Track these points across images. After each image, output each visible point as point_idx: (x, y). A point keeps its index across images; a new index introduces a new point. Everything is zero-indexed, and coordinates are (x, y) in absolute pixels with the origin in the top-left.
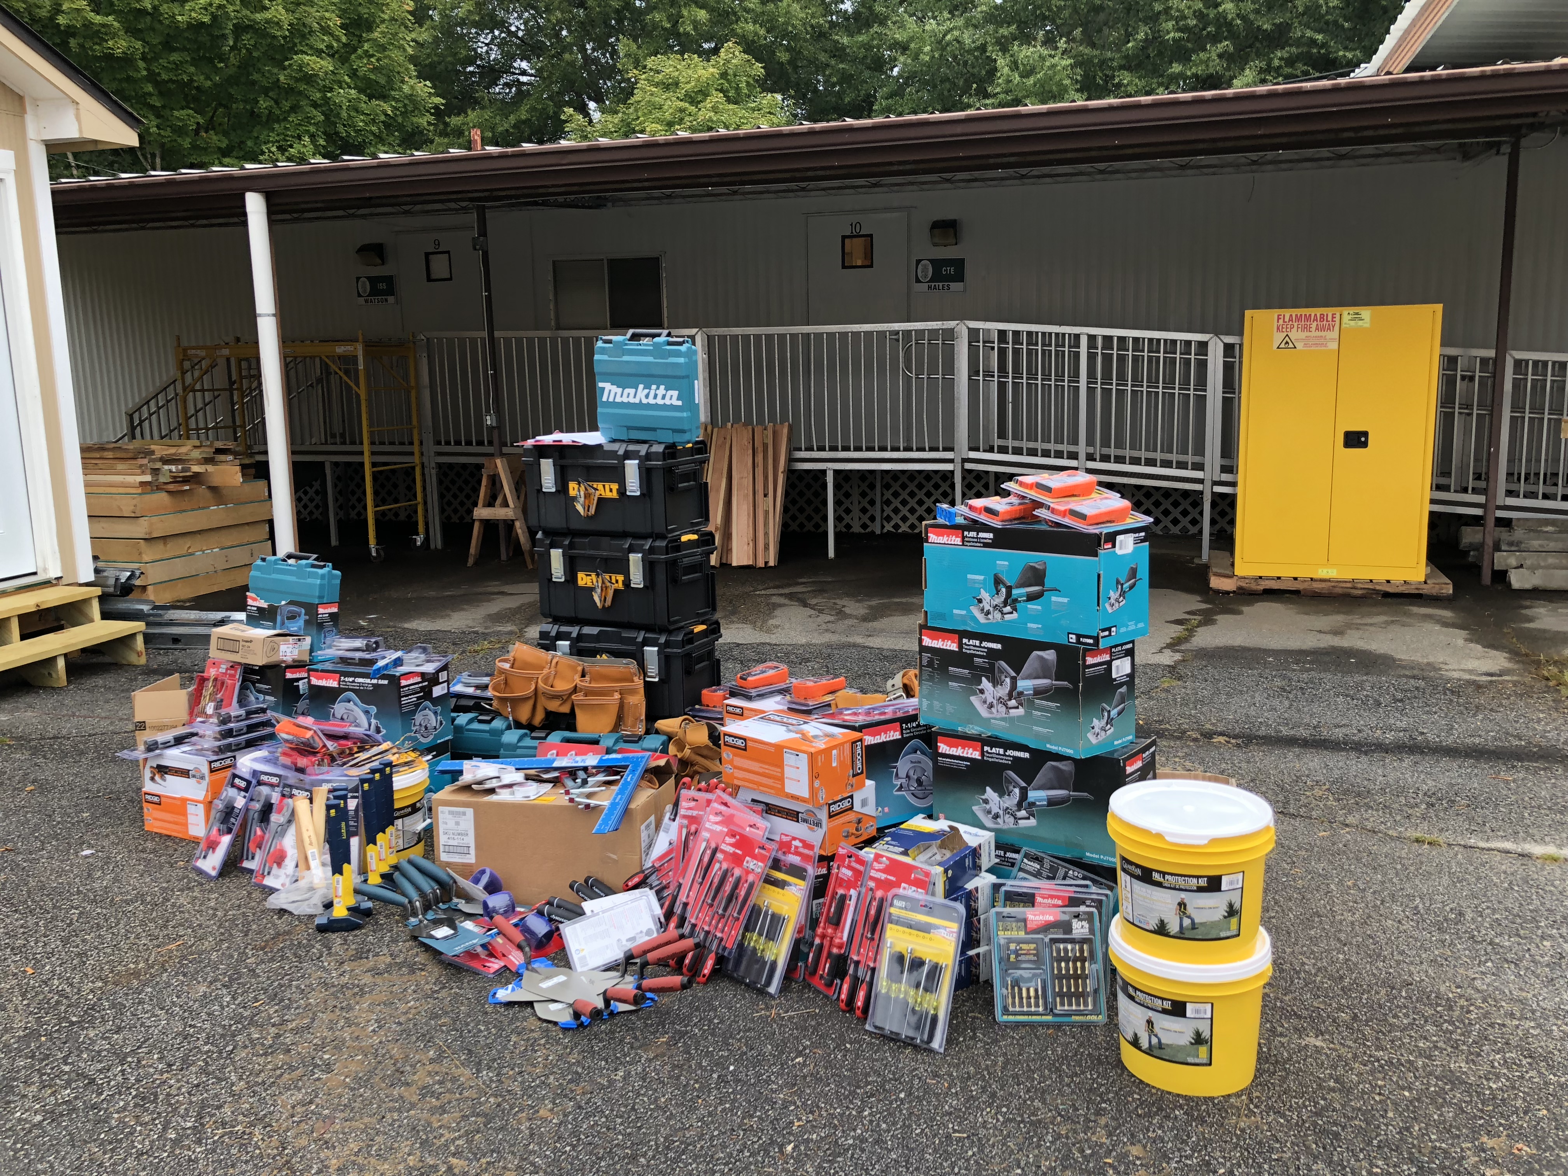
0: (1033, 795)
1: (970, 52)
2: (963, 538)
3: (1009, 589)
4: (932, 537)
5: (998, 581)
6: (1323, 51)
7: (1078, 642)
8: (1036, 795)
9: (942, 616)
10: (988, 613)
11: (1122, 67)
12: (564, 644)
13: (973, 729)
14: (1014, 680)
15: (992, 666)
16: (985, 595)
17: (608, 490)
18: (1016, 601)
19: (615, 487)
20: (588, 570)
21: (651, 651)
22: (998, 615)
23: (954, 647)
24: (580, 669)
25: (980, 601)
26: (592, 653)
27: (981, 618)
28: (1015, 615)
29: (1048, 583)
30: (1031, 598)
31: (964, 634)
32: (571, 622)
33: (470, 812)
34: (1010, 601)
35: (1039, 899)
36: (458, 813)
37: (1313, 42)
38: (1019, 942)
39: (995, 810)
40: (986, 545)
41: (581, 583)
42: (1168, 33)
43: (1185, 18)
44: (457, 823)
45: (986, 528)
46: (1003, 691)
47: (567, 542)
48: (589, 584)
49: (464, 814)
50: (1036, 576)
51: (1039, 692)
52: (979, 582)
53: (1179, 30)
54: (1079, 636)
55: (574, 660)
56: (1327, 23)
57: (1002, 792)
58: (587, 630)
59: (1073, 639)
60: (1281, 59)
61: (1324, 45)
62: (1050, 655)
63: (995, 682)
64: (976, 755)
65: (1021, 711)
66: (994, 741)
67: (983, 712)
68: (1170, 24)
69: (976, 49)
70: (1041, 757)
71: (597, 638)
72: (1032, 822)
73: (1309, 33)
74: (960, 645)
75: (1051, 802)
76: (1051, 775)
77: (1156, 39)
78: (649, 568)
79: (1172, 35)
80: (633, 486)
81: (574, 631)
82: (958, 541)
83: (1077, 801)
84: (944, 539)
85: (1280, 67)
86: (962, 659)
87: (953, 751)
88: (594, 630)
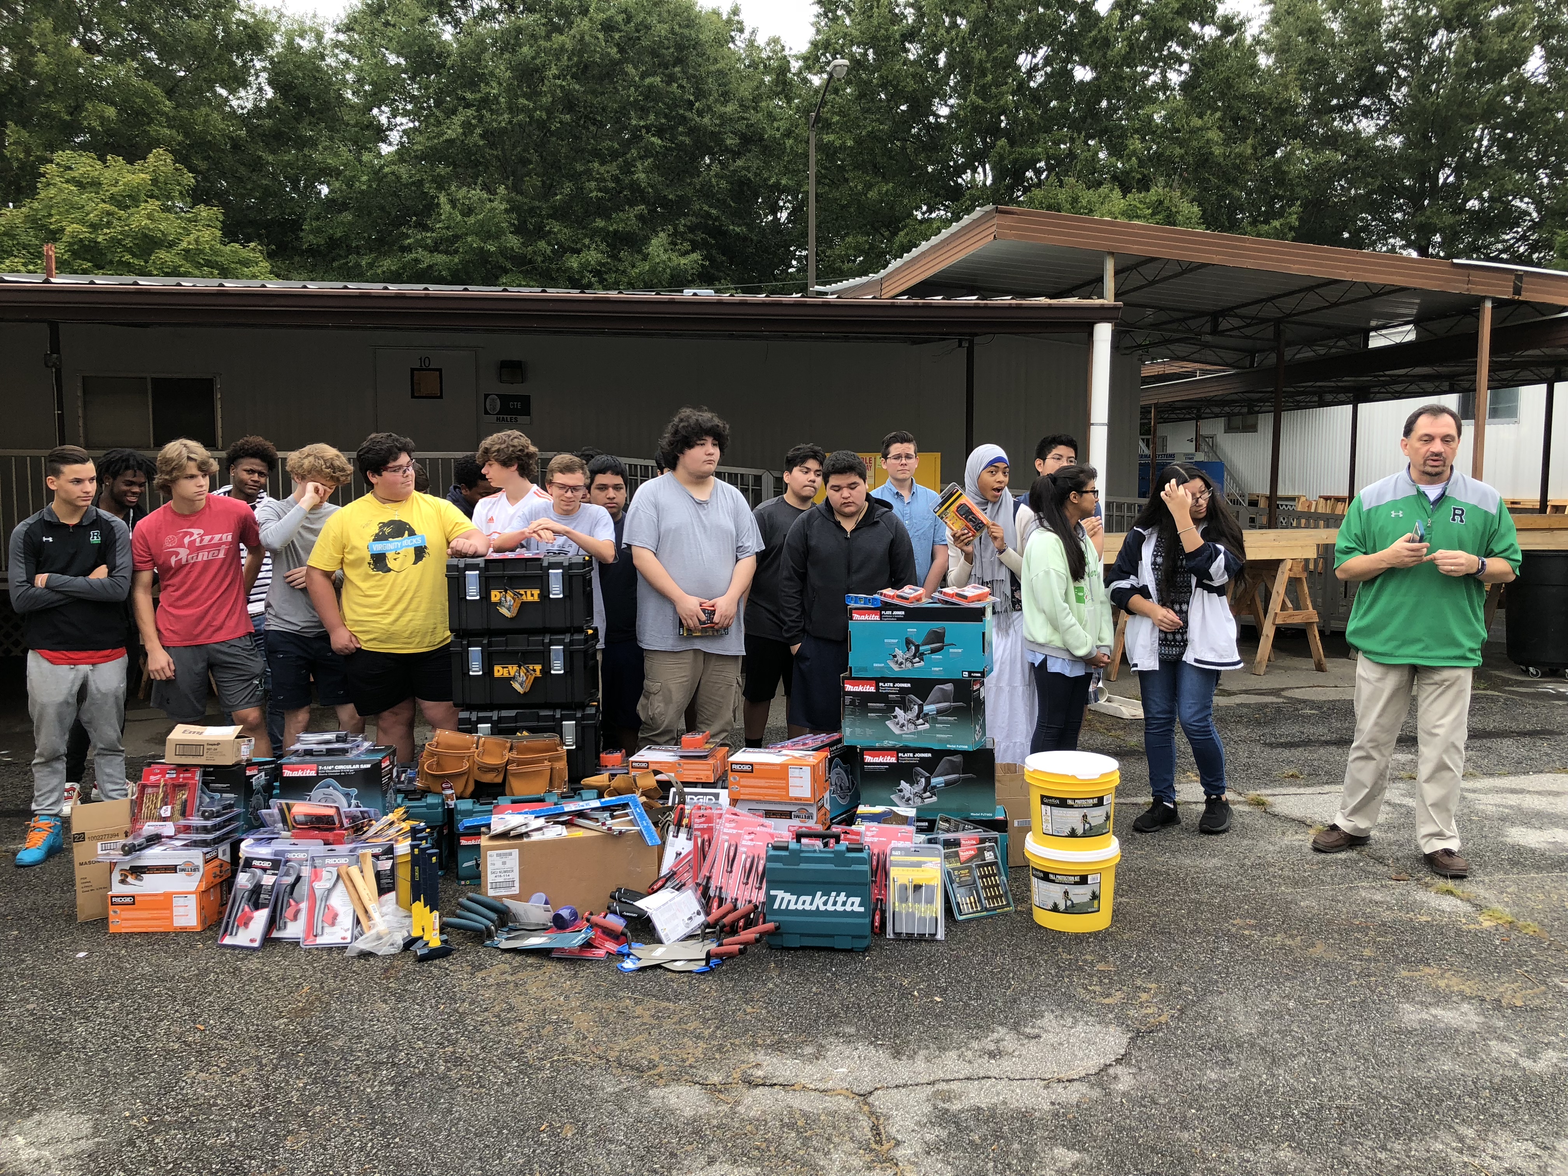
0: (934, 781)
1: (406, 186)
2: (881, 615)
3: (917, 647)
4: (856, 616)
5: (908, 642)
6: (717, 223)
7: (970, 676)
8: (936, 781)
9: (865, 670)
10: (901, 663)
11: (550, 216)
12: (485, 727)
13: (887, 743)
14: (921, 707)
15: (903, 699)
16: (899, 652)
17: (532, 595)
18: (923, 654)
19: (536, 592)
20: (505, 662)
21: (569, 724)
22: (909, 665)
23: (872, 689)
24: (508, 745)
25: (895, 656)
26: (512, 732)
27: (896, 668)
28: (922, 663)
29: (946, 641)
30: (933, 651)
31: (877, 680)
32: (491, 707)
33: (515, 852)
34: (921, 656)
35: (963, 842)
36: (505, 854)
37: (708, 215)
38: (959, 869)
39: (907, 795)
40: (899, 619)
41: (497, 674)
42: (591, 192)
43: (605, 180)
44: (504, 863)
45: (900, 608)
46: (912, 715)
47: (485, 642)
48: (506, 675)
49: (511, 854)
50: (937, 637)
51: (940, 712)
52: (894, 644)
53: (600, 190)
54: (970, 673)
55: (499, 739)
56: (718, 200)
57: (912, 782)
58: (504, 713)
59: (966, 674)
60: (685, 225)
61: (717, 219)
62: (949, 687)
63: (906, 709)
64: (893, 760)
65: (927, 726)
66: (906, 749)
67: (896, 731)
68: (593, 184)
69: (413, 183)
70: (939, 754)
71: (515, 719)
72: (935, 799)
73: (706, 208)
74: (877, 687)
75: (947, 784)
76: (947, 766)
77: (580, 193)
78: (569, 657)
79: (595, 194)
80: (556, 592)
81: (495, 715)
82: (877, 618)
83: (965, 781)
84: (863, 618)
85: (685, 233)
86: (878, 696)
87: (876, 760)
88: (512, 713)
